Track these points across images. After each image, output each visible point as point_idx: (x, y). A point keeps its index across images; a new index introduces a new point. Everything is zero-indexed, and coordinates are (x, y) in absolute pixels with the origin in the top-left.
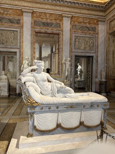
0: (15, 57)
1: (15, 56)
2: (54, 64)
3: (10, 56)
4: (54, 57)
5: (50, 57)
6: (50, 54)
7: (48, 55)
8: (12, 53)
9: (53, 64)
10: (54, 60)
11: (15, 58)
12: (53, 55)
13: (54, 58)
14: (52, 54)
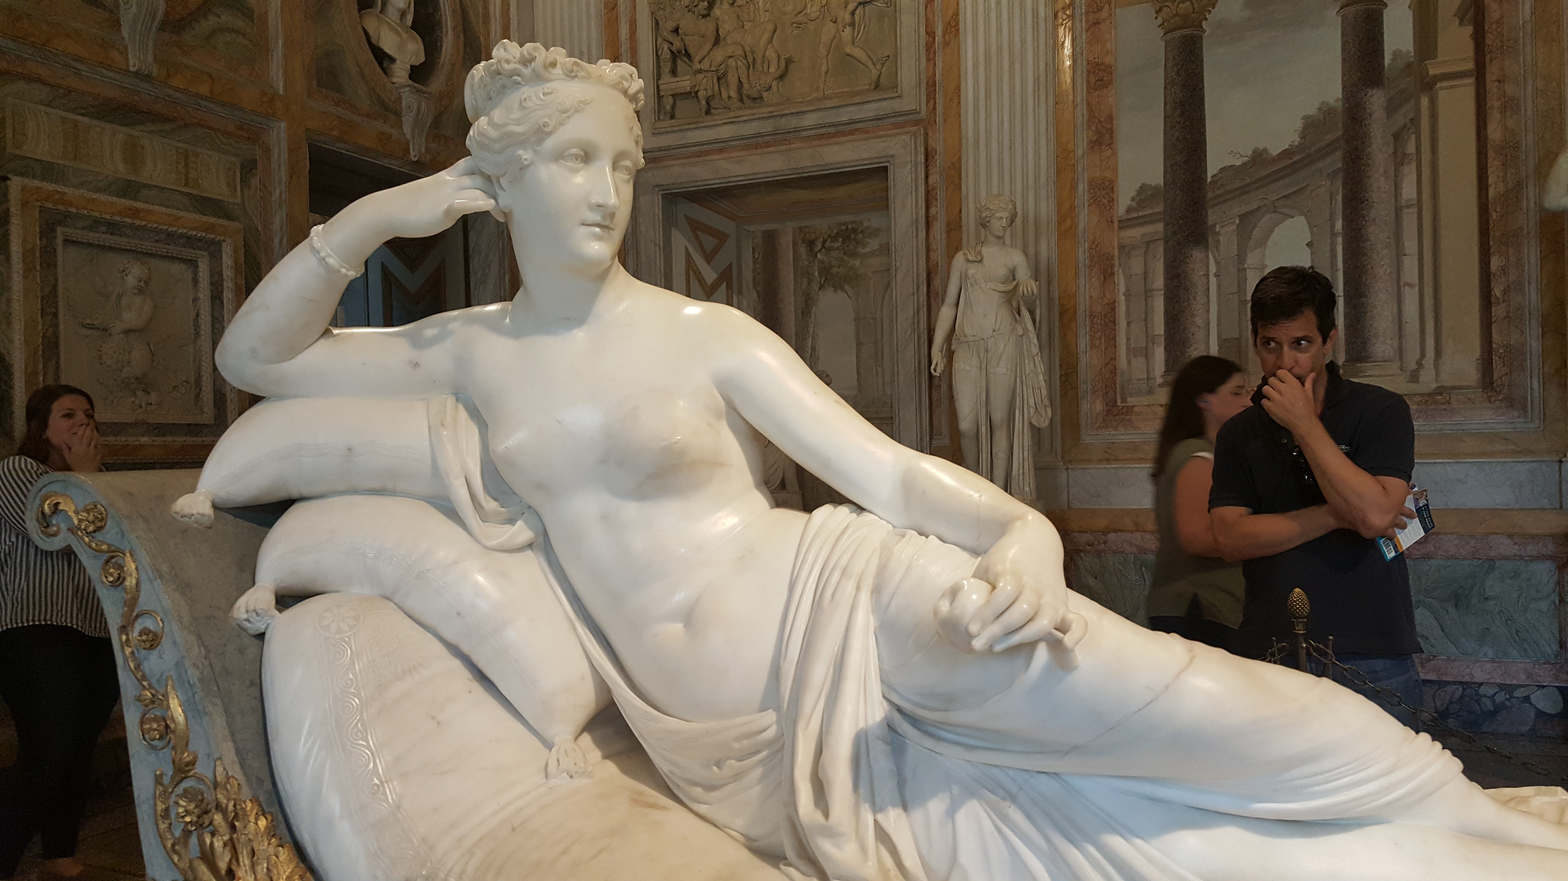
0: (876, 232)
1: (874, 221)
2: (1410, 245)
3: (821, 225)
4: (1398, 137)
5: (1339, 154)
6: (1327, 112)
7: (1310, 126)
8: (840, 192)
9: (1399, 253)
10: (1409, 190)
11: (873, 244)
12: (1391, 109)
13: (1399, 159)
14: (1376, 100)
